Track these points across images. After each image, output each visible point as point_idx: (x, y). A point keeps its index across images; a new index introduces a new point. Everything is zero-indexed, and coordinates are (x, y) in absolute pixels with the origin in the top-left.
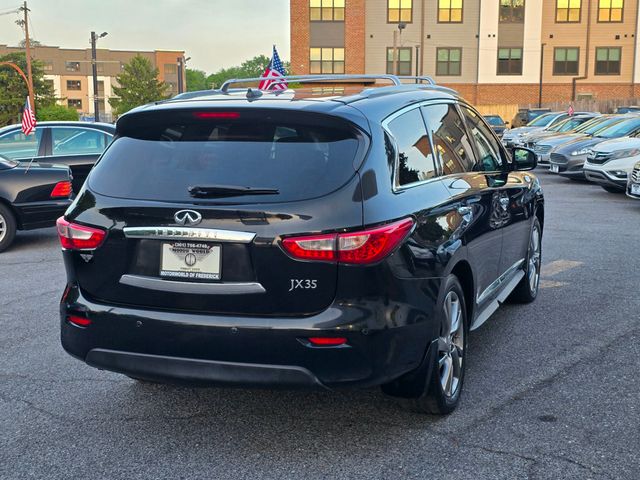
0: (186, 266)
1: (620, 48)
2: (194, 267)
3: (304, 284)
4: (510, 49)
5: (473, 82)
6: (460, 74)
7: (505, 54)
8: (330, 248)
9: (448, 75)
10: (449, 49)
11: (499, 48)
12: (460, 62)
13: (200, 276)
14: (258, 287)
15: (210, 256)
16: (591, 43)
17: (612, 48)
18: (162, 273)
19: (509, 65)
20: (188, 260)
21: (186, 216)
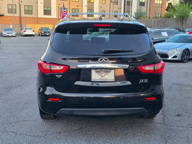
0: (101, 77)
1: (78, 9)
3: (144, 81)
4: (47, 7)
5: (37, 17)
6: (32, 14)
7: (46, 9)
8: (152, 69)
9: (28, 14)
10: (28, 6)
11: (44, 7)
12: (32, 10)
13: (107, 80)
14: (129, 83)
15: (110, 73)
16: (70, 7)
17: (76, 9)
18: (92, 80)
19: (47, 12)
20: (102, 75)
21: (103, 60)
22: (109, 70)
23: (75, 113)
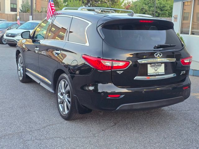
0: (155, 71)
2: (157, 71)
18: (148, 74)
20: (155, 69)
21: (158, 55)
22: (160, 64)
23: (134, 108)
